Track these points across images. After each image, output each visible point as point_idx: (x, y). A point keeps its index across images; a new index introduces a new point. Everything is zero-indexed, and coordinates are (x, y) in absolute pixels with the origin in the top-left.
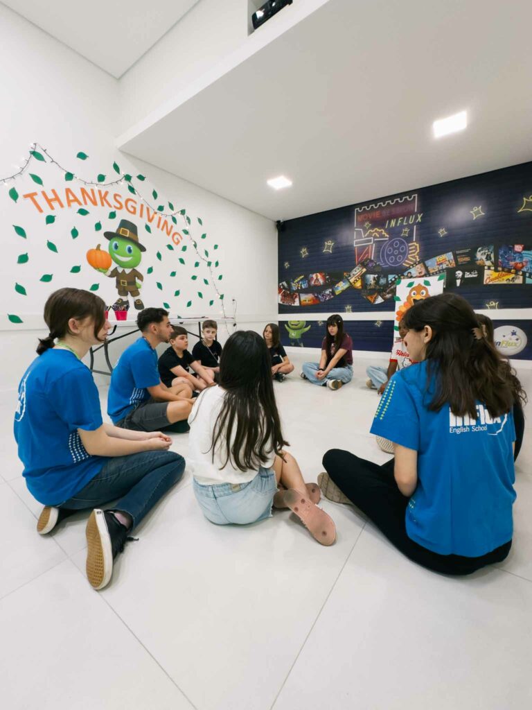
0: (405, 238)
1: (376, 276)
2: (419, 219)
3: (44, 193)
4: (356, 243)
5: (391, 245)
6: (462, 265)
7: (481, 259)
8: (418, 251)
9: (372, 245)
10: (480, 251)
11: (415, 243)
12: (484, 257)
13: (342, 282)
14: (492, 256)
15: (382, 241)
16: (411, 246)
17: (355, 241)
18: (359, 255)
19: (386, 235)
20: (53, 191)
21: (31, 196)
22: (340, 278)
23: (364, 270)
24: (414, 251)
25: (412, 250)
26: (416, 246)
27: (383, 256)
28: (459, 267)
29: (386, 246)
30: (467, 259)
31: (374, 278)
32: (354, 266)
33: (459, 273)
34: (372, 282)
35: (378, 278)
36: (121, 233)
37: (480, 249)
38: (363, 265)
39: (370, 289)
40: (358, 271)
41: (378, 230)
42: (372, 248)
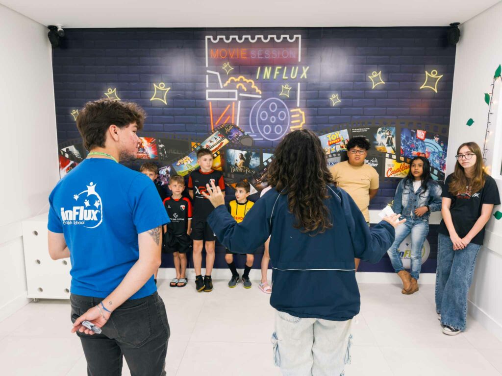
0: (285, 99)
1: (244, 153)
2: (304, 75)
4: (211, 95)
5: (266, 107)
7: (382, 144)
8: (304, 122)
9: (236, 102)
10: (380, 133)
11: (299, 110)
13: (188, 157)
14: (394, 140)
15: (251, 98)
16: (295, 113)
17: (207, 91)
18: (216, 116)
19: (258, 91)
22: (185, 150)
23: (226, 141)
24: (298, 121)
25: (295, 119)
26: (301, 115)
27: (254, 123)
29: (257, 107)
31: (242, 155)
32: (208, 133)
34: (239, 162)
35: (248, 156)
38: (224, 133)
39: (235, 173)
40: (215, 142)
41: (245, 79)
42: (236, 107)
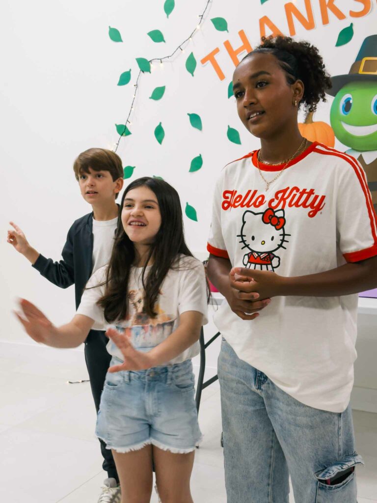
3: (227, 44)
20: (242, 34)
21: (210, 58)
36: (361, 72)
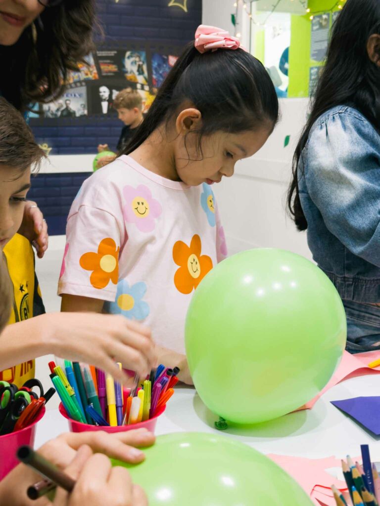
6: (107, 77)
7: (132, 72)
10: (129, 58)
12: (135, 69)
14: (145, 67)
28: (103, 80)
30: (113, 68)
33: (104, 91)
37: (128, 54)
